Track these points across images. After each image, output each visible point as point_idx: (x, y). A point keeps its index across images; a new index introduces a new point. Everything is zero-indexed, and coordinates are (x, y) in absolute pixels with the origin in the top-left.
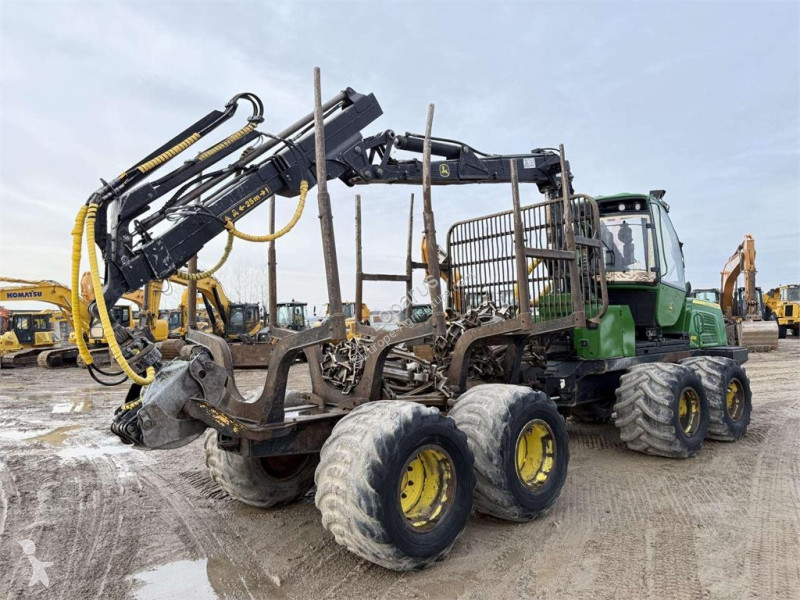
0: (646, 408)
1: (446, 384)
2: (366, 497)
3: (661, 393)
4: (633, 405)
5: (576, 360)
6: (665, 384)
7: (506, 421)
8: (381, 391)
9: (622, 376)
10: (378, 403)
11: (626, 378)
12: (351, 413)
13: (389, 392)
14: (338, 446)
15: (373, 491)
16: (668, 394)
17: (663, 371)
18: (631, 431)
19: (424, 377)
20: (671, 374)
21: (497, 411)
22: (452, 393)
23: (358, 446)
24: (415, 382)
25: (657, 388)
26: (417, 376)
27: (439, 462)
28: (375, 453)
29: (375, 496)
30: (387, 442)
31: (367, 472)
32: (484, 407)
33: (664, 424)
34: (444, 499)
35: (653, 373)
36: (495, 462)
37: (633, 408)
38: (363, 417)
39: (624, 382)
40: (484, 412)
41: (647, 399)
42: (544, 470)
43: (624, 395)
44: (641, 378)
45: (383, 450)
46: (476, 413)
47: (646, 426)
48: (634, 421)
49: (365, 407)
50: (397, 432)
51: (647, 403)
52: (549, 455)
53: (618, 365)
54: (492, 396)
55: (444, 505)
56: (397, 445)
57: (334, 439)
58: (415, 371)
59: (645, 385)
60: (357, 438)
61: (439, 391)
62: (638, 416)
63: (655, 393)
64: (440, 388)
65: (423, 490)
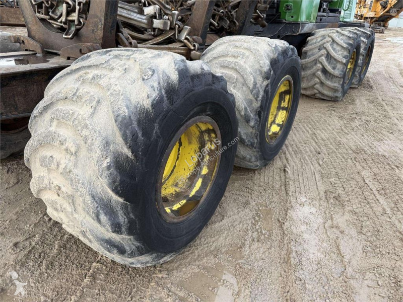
0: (326, 64)
1: (188, 34)
2: (108, 208)
3: (340, 53)
4: (316, 61)
5: (280, 22)
6: (345, 46)
7: (267, 78)
8: (117, 36)
9: (309, 38)
10: (115, 51)
11: (312, 39)
12: (74, 66)
13: (127, 39)
14: (52, 119)
15: (121, 200)
16: (346, 53)
17: (343, 35)
18: (308, 81)
19: (165, 24)
20: (349, 38)
21: (257, 67)
22: (197, 45)
23: (86, 127)
24: (154, 29)
25: (338, 48)
26: (157, 23)
27: (202, 133)
28: (119, 139)
29: (124, 207)
30: (139, 122)
31: (107, 173)
32: (242, 62)
33: (337, 77)
34: (205, 171)
35: (335, 36)
36: (252, 123)
37: (316, 64)
38: (92, 73)
39: (310, 43)
40: (241, 67)
41: (329, 56)
42: (277, 122)
43: (309, 53)
44: (325, 41)
45: (134, 136)
46: (232, 68)
47: (323, 78)
48: (314, 74)
49: (96, 57)
50: (156, 105)
51: (327, 60)
52: (283, 109)
53: (306, 29)
54: (249, 49)
55: (205, 178)
56: (156, 127)
57: (46, 108)
58: (154, 17)
59: (328, 46)
60: (82, 111)
61: (181, 42)
62: (318, 70)
63: (336, 53)
64: (183, 38)
65: (178, 159)
